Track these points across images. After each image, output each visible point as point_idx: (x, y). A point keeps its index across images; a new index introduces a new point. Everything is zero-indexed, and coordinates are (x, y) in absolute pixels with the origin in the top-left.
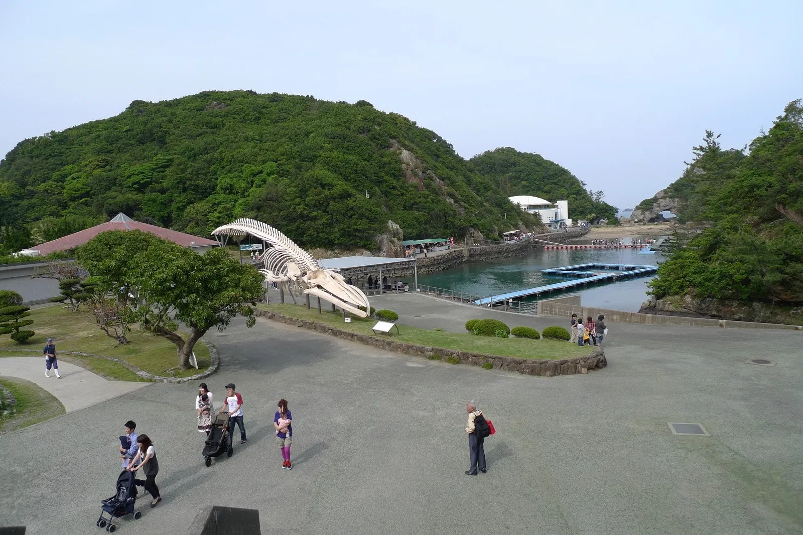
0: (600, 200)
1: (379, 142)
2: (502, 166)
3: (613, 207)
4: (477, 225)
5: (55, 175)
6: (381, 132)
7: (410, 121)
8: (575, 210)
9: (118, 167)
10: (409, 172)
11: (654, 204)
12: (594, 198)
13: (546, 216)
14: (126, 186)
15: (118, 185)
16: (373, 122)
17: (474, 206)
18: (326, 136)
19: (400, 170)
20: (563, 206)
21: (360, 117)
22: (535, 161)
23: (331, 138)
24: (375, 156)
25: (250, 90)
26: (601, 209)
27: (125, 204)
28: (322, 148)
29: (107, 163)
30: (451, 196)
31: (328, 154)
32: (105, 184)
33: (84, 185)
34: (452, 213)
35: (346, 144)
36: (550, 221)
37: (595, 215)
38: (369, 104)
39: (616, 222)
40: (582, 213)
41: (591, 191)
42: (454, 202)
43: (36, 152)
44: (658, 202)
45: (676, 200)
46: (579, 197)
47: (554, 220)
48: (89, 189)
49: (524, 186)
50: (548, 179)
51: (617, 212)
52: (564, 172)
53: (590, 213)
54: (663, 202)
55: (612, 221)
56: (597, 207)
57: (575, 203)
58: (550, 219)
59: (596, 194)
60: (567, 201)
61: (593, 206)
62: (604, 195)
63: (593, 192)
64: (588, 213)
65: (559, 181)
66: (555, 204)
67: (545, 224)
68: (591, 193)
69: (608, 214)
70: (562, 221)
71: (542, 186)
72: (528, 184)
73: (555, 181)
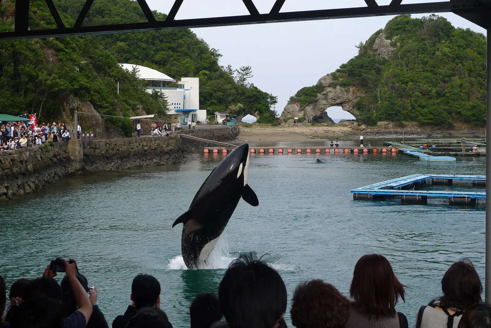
0: (246, 83)
3: (268, 94)
4: (88, 90)
8: (211, 95)
11: (319, 95)
12: (236, 77)
13: (172, 100)
17: (74, 50)
20: (191, 88)
26: (249, 97)
34: (31, 55)
36: (176, 111)
37: (242, 105)
39: (272, 119)
40: (220, 101)
41: (229, 67)
44: (325, 92)
45: (351, 89)
47: (182, 108)
50: (161, 41)
53: (235, 101)
54: (332, 92)
55: (266, 118)
56: (244, 93)
57: (209, 83)
58: (176, 106)
59: (240, 71)
60: (198, 79)
61: (237, 91)
62: (252, 74)
63: (233, 69)
64: (230, 102)
65: (180, 46)
66: (179, 83)
67: (171, 115)
68: (231, 70)
69: (259, 106)
70: (194, 113)
71: (152, 52)
72: (127, 47)
73: (173, 45)
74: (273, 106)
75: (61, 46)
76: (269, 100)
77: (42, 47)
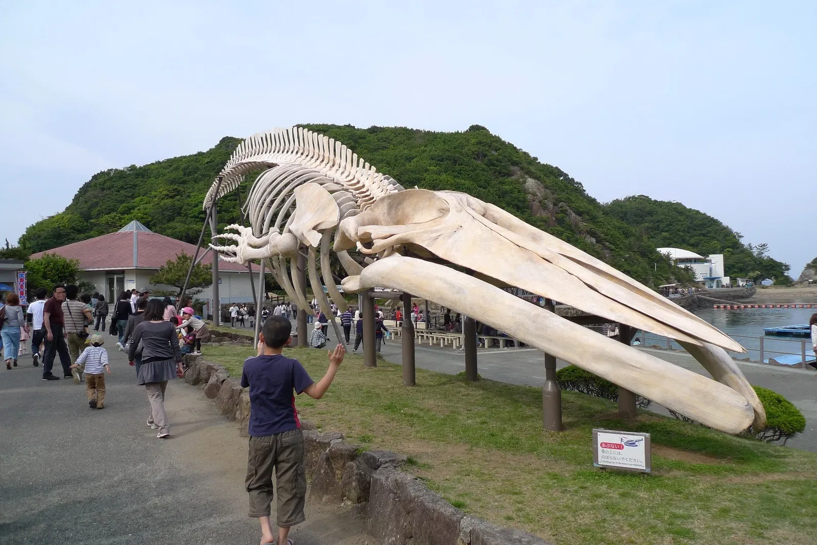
0: (763, 255)
1: (498, 168)
2: (636, 215)
3: (782, 264)
5: (121, 208)
6: (500, 157)
7: (530, 157)
8: (733, 266)
9: (189, 196)
10: (536, 203)
12: (755, 252)
13: (700, 271)
14: (192, 215)
15: (183, 215)
16: (490, 146)
17: (621, 249)
18: (432, 159)
19: (525, 201)
20: (717, 262)
21: (474, 141)
22: (677, 209)
23: (439, 160)
24: (493, 182)
25: (347, 124)
26: (765, 266)
27: (184, 234)
28: (426, 170)
29: (178, 193)
30: (593, 234)
31: (435, 176)
32: (168, 213)
33: (145, 214)
35: (458, 167)
36: (704, 278)
37: (759, 273)
38: (484, 128)
39: (787, 282)
40: (741, 270)
41: (750, 245)
42: (596, 242)
43: (108, 184)
46: (736, 251)
47: (708, 276)
48: (149, 219)
49: (665, 238)
50: (695, 230)
51: (788, 269)
52: (713, 222)
53: (753, 270)
55: (781, 281)
56: (761, 263)
57: (732, 257)
58: (704, 275)
59: (758, 247)
60: (722, 255)
61: (755, 262)
62: (768, 249)
63: (753, 246)
64: (749, 270)
65: (709, 232)
66: (707, 259)
67: (698, 282)
68: (751, 247)
69: (775, 272)
70: (718, 279)
71: (688, 238)
72: (670, 235)
73: (703, 232)
74: (787, 272)
75: (613, 247)
76: (784, 267)
77: (602, 249)
